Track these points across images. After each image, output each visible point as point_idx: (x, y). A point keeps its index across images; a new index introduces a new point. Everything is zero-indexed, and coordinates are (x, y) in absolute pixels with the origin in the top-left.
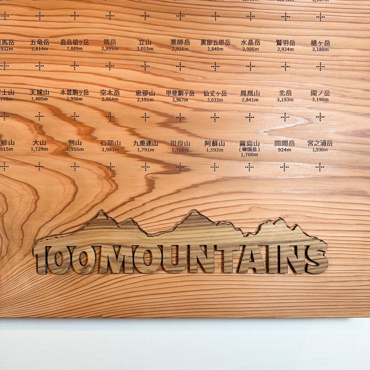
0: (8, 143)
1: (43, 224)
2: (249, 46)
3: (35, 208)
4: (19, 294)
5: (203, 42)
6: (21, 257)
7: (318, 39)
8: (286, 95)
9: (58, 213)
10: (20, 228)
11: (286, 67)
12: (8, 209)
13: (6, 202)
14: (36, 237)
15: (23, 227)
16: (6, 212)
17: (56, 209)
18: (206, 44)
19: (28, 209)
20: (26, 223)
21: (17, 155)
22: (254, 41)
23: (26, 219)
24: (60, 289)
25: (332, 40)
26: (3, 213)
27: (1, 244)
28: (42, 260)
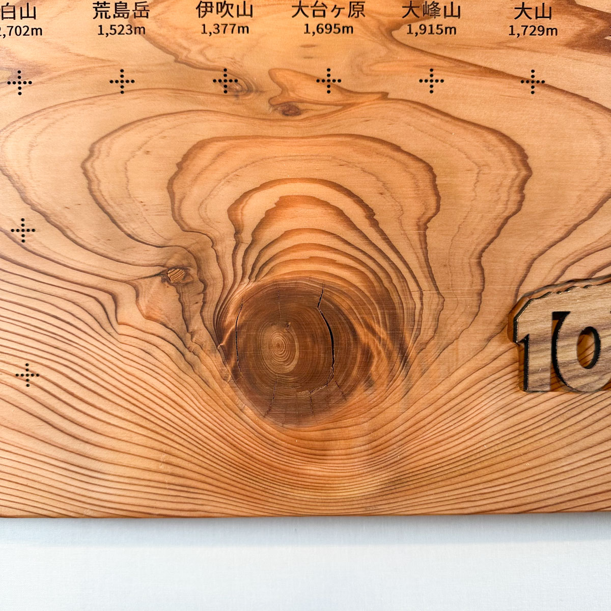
0: (442, 12)
1: (540, 248)
3: (520, 203)
6: (475, 344)
9: (584, 217)
10: (474, 261)
12: (442, 207)
13: (435, 187)
14: (520, 285)
15: (483, 259)
16: (435, 214)
17: (579, 206)
19: (500, 207)
20: (491, 246)
21: (468, 47)
23: (493, 236)
26: (424, 220)
27: (418, 306)
28: (542, 351)
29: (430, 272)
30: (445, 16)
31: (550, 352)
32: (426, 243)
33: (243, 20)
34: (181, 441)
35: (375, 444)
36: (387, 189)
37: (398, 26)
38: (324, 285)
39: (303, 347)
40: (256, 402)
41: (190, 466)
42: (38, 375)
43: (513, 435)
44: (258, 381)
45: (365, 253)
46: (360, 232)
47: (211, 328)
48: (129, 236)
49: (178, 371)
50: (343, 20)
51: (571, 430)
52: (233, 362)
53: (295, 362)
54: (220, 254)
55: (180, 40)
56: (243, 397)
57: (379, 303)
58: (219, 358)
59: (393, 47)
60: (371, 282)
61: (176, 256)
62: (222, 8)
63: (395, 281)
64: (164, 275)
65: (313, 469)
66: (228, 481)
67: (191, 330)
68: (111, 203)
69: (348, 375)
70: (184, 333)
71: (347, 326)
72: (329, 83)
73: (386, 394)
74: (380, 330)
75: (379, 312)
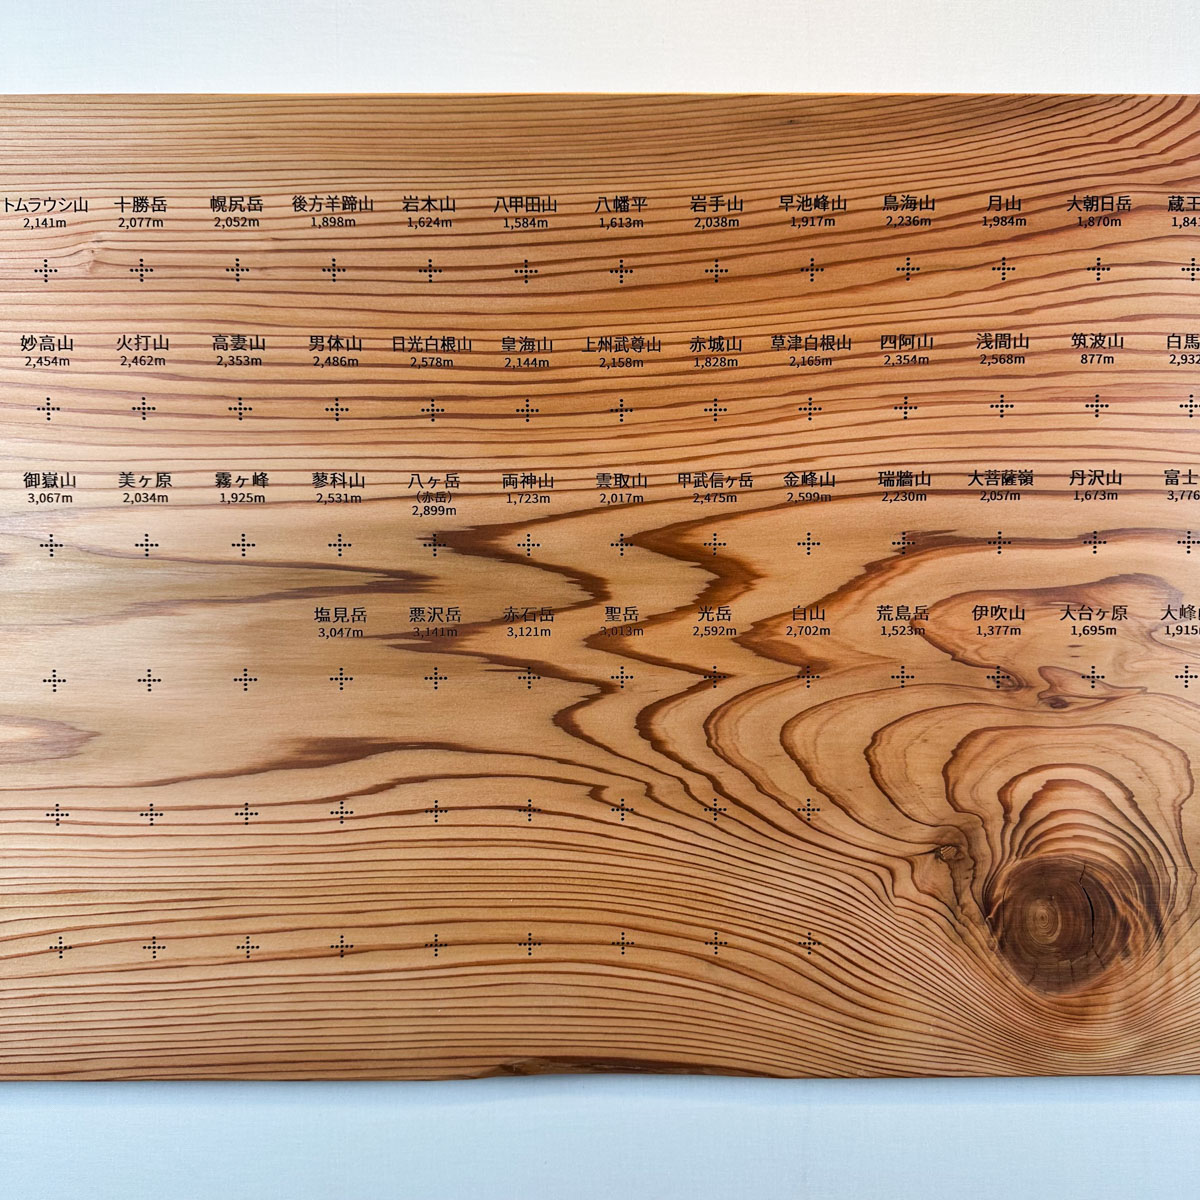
0: (1197, 614)
12: (1195, 790)
13: (1189, 772)
16: (1189, 797)
26: (1179, 801)
27: (1173, 881)
29: (1185, 850)
32: (1181, 823)
33: (1015, 623)
34: (951, 1007)
35: (1130, 1009)
36: (1146, 774)
37: (1157, 628)
38: (1085, 862)
39: (1066, 920)
40: (1019, 971)
41: (958, 1029)
42: (819, 943)
44: (1023, 951)
45: (1124, 832)
46: (1120, 812)
47: (980, 901)
48: (906, 816)
49: (948, 941)
50: (1108, 623)
52: (1000, 933)
53: (1057, 933)
54: (989, 833)
55: (957, 641)
56: (1008, 966)
57: (1136, 878)
58: (987, 929)
59: (1152, 646)
60: (1130, 860)
61: (949, 835)
62: (996, 611)
63: (1152, 858)
64: (936, 853)
65: (1073, 1033)
66: (994, 1044)
67: (961, 903)
68: (891, 786)
69: (1107, 945)
70: (955, 906)
71: (1106, 899)
72: (1093, 679)
73: (1142, 963)
74: (1137, 903)
75: (1137, 886)
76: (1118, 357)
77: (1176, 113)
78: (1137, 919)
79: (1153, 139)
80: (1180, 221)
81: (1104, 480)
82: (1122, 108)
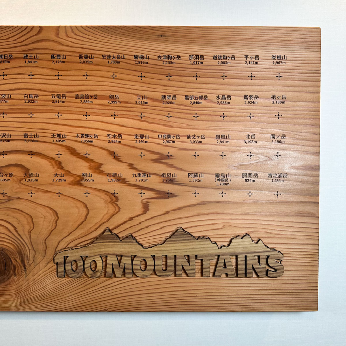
0: (34, 176)
1: (62, 238)
2: (222, 100)
3: (56, 226)
4: (43, 293)
5: (187, 97)
6: (44, 264)
7: (277, 94)
8: (251, 138)
9: (73, 230)
10: (44, 242)
11: (251, 116)
12: (35, 227)
13: (33, 222)
14: (56, 248)
15: (46, 241)
16: (33, 229)
17: (72, 227)
18: (189, 99)
19: (50, 227)
20: (48, 238)
21: (41, 185)
22: (226, 96)
23: (48, 235)
24: (75, 289)
25: (289, 95)
26: (30, 230)
28: (61, 267)
29: (32, 245)
30: (35, 177)
31: (63, 267)
32: (31, 237)
35: (17, 292)
36: (20, 222)
37: (22, 179)
38: (3, 248)
43: (55, 290)
45: (14, 239)
46: (13, 234)
50: (8, 178)
51: (71, 288)
57: (18, 253)
59: (21, 185)
60: (16, 247)
63: (22, 247)
69: (10, 273)
71: (9, 259)
72: (4, 194)
73: (20, 278)
74: (18, 260)
75: (18, 255)
76: (9, 101)
77: (25, 31)
78: (18, 265)
79: (18, 38)
80: (27, 62)
81: (6, 136)
82: (10, 29)
